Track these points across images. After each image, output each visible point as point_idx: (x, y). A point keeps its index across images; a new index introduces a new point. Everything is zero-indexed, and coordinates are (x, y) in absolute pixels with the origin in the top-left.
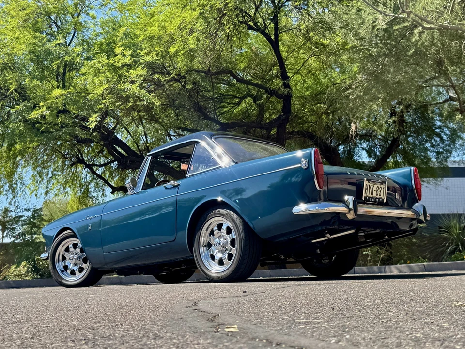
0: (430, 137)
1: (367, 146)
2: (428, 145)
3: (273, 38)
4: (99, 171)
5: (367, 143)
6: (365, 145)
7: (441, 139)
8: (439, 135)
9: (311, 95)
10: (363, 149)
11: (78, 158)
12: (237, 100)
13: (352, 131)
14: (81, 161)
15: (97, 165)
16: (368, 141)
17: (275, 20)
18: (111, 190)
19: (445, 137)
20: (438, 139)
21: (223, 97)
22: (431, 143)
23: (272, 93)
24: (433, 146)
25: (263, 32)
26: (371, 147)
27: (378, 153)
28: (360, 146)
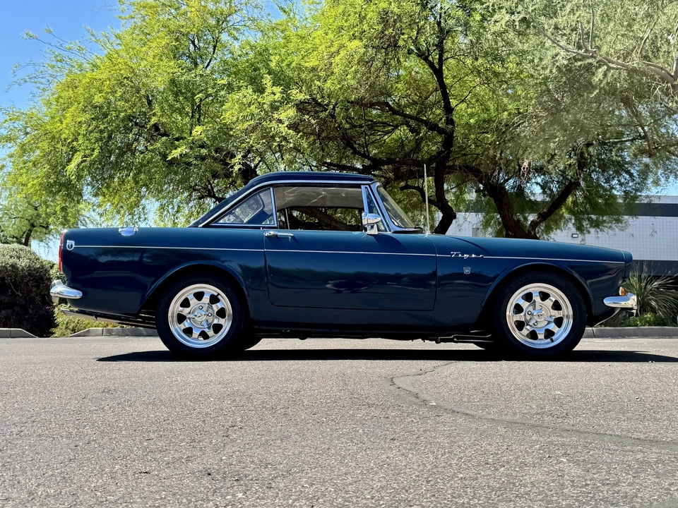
0: (618, 173)
1: (542, 181)
2: (615, 182)
3: (436, 65)
5: (542, 177)
6: (539, 180)
7: (631, 175)
8: (628, 172)
9: (477, 121)
10: (537, 183)
11: (208, 190)
12: (390, 128)
13: (524, 168)
16: (544, 174)
17: (440, 46)
19: (635, 174)
20: (627, 176)
21: (373, 125)
22: (619, 181)
23: (433, 127)
24: (621, 184)
25: (426, 59)
26: (546, 183)
27: (554, 190)
28: (533, 181)
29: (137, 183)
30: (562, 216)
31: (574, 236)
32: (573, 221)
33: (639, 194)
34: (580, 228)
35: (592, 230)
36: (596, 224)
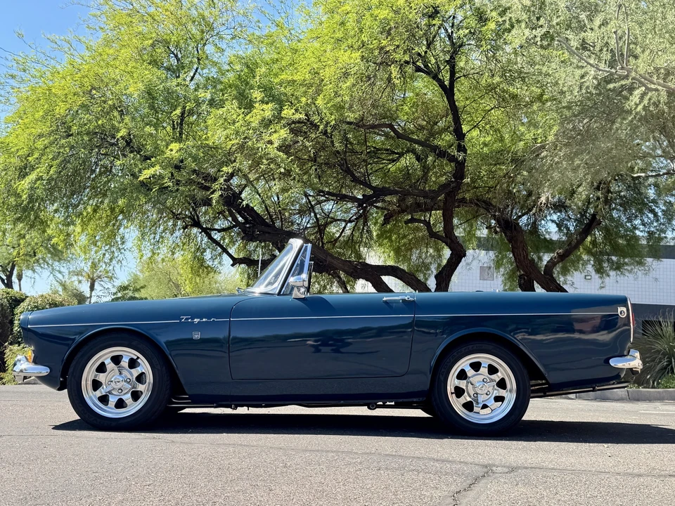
0: (641, 212)
1: (558, 219)
2: (637, 222)
3: (447, 83)
4: (217, 236)
5: (559, 214)
6: (555, 217)
7: (656, 215)
8: (652, 211)
10: (553, 221)
11: (193, 219)
12: (395, 156)
14: (197, 224)
15: (216, 230)
16: (560, 211)
17: (452, 63)
18: (232, 262)
19: (660, 214)
20: (651, 216)
22: (642, 220)
24: (645, 224)
25: (435, 77)
26: (562, 220)
27: (572, 228)
28: (549, 218)
29: (112, 210)
30: (579, 258)
31: (587, 278)
32: (592, 262)
33: (664, 235)
34: (600, 270)
35: (612, 273)
36: (618, 267)
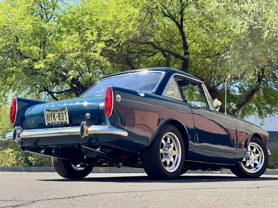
1: (239, 85)
3: (180, 24)
5: (239, 83)
10: (237, 86)
12: (152, 54)
13: (228, 79)
14: (46, 90)
15: (56, 93)
16: (240, 81)
17: (181, 13)
21: (142, 52)
23: (177, 56)
25: (174, 20)
28: (234, 85)
30: (251, 107)
32: (257, 110)
34: (260, 114)
35: (268, 115)
36: (270, 112)
